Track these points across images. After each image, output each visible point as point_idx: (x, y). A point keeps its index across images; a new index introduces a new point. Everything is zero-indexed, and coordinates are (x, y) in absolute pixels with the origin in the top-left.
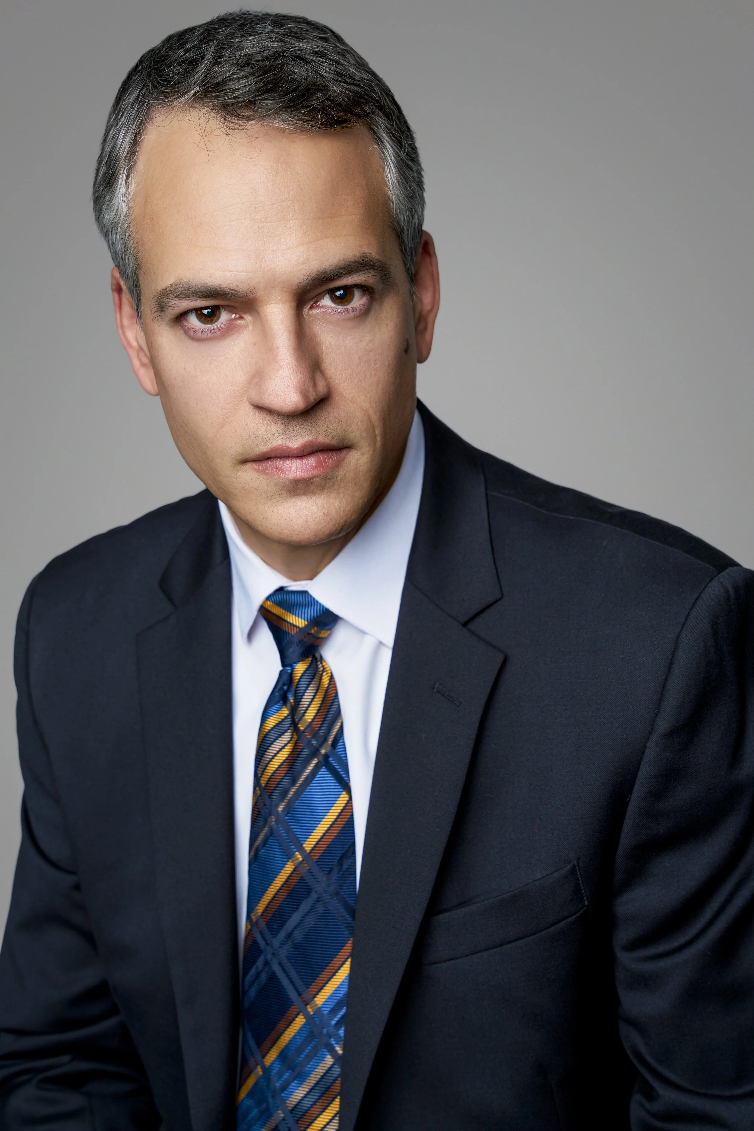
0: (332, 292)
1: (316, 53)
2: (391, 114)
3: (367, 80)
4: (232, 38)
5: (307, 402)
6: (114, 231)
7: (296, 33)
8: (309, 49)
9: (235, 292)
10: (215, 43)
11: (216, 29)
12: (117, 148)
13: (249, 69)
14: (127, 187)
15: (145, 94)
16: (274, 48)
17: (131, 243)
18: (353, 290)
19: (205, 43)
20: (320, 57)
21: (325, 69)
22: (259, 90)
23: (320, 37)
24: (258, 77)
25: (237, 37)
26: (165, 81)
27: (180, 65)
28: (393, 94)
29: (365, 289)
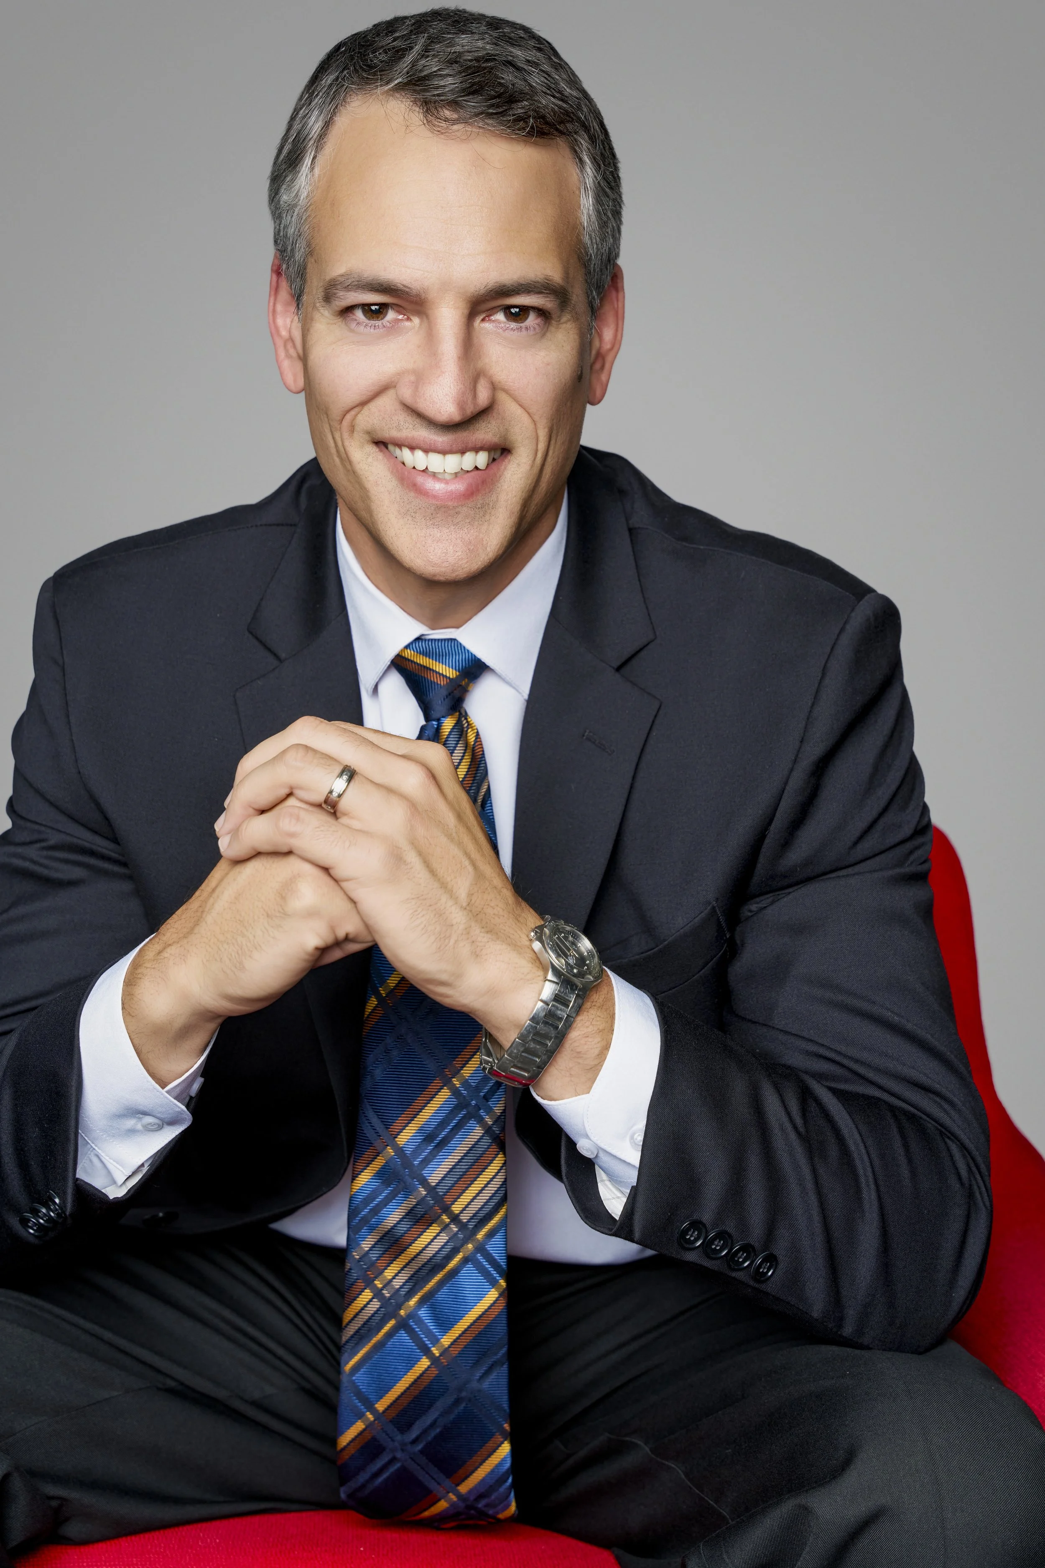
0: (507, 309)
1: (528, 61)
2: (595, 137)
3: (577, 98)
4: (444, 34)
5: (463, 415)
6: (290, 212)
7: (510, 38)
8: (521, 56)
9: (407, 290)
10: (426, 35)
11: (428, 21)
12: (308, 127)
13: (455, 66)
14: (312, 169)
15: (345, 76)
16: (486, 49)
17: (307, 227)
18: (529, 312)
19: (415, 34)
20: (531, 66)
21: (536, 80)
22: (464, 90)
23: (534, 47)
24: (465, 76)
25: (449, 33)
26: (368, 66)
27: (386, 53)
28: (602, 118)
29: (542, 313)
